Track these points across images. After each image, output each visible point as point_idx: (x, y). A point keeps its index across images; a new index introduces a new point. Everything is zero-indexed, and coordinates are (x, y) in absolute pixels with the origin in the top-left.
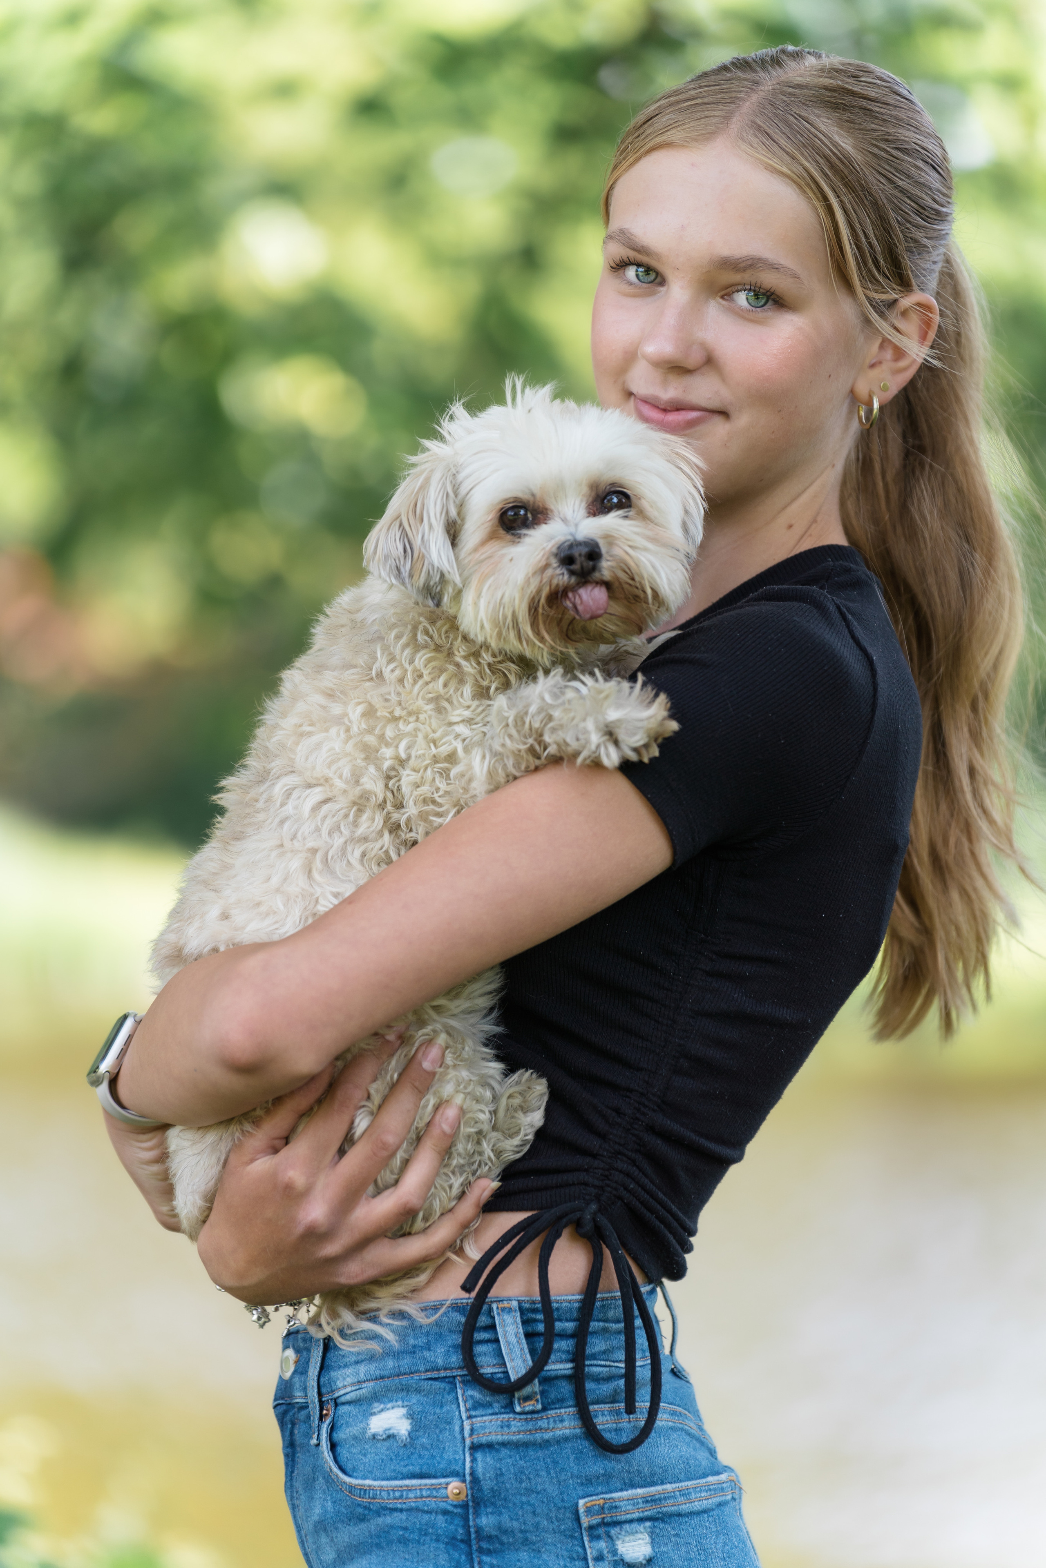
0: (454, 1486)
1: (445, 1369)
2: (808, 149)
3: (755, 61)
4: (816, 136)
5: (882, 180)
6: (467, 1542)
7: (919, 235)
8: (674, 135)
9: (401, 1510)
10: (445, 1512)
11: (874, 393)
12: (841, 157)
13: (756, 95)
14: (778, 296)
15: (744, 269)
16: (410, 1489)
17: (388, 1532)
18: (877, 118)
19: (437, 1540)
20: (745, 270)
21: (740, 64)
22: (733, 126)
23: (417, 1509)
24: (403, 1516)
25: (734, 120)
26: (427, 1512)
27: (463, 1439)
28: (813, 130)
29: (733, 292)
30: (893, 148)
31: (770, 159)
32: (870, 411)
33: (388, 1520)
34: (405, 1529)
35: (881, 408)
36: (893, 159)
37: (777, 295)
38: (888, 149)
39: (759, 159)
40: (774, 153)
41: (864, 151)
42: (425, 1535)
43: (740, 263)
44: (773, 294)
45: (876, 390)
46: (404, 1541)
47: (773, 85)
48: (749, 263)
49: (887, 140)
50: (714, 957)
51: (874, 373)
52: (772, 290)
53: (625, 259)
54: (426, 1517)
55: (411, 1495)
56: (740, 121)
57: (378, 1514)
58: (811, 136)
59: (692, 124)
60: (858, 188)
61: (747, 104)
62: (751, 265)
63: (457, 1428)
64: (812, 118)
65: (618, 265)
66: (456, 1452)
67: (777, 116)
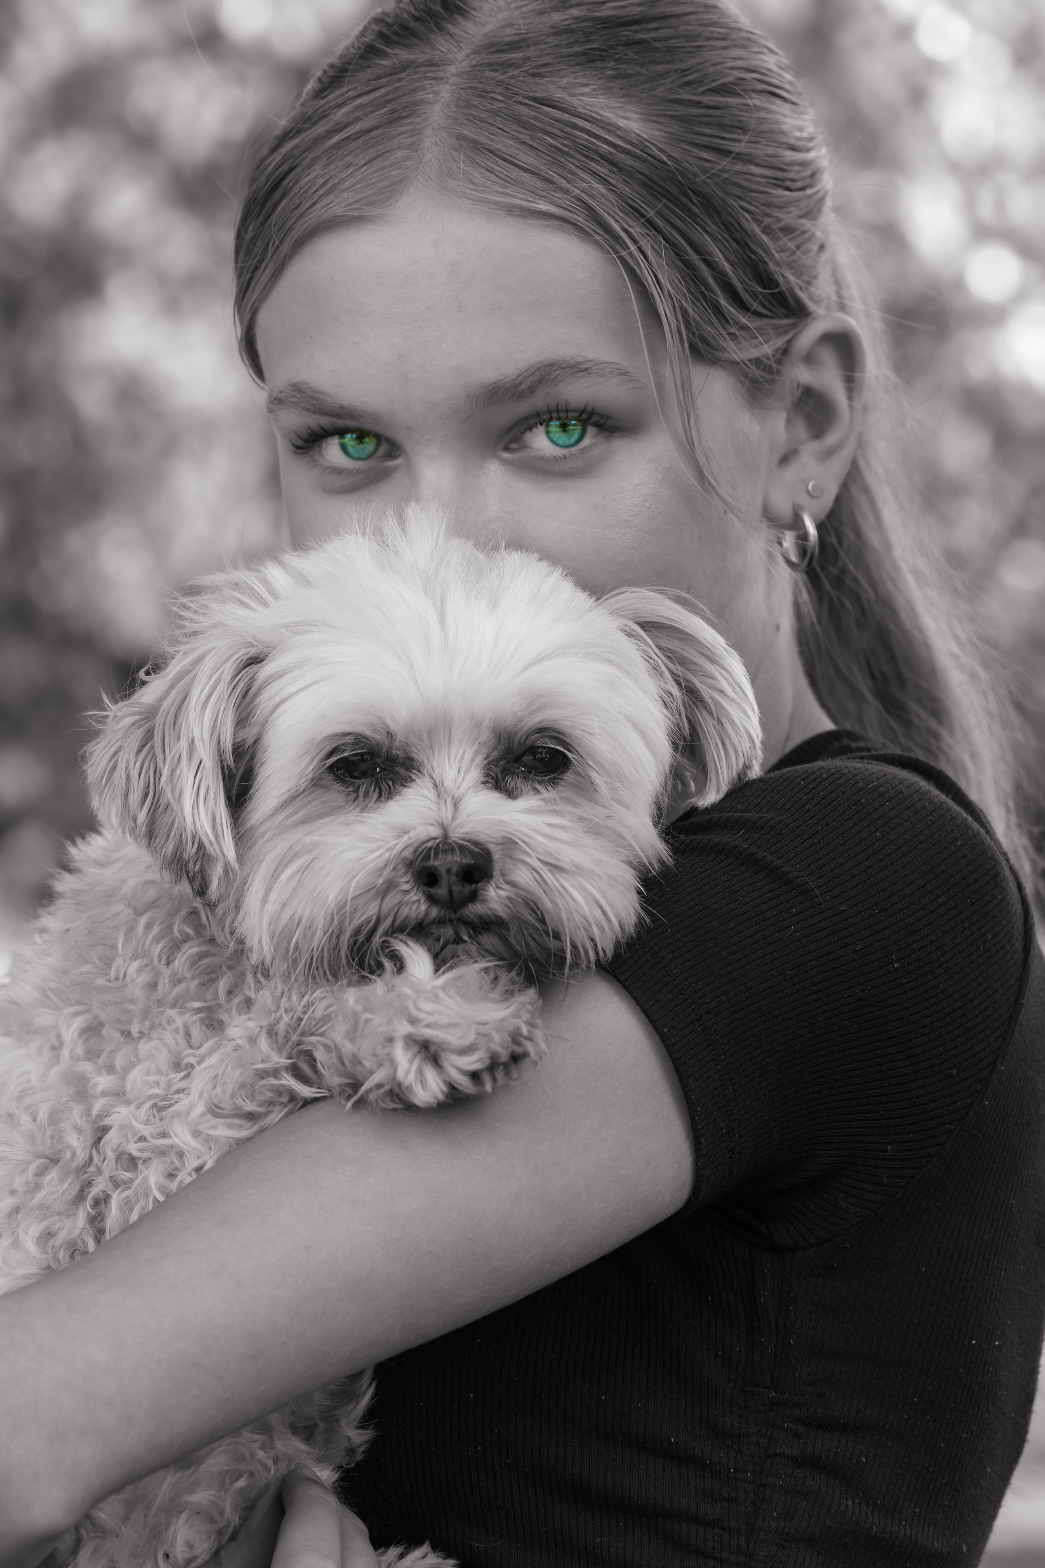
2: (571, 156)
3: (416, 18)
4: (575, 127)
5: (704, 155)
7: (788, 218)
8: (336, 205)
11: (802, 508)
12: (629, 147)
13: (448, 87)
14: (602, 416)
15: (531, 390)
18: (657, 50)
20: (533, 392)
21: (396, 33)
22: (428, 157)
25: (427, 144)
28: (566, 117)
29: (523, 433)
30: (704, 93)
31: (512, 196)
32: (803, 536)
35: (820, 527)
36: (710, 112)
37: (599, 414)
38: (698, 98)
39: (496, 203)
40: (517, 183)
41: (660, 119)
43: (520, 384)
44: (592, 413)
45: (803, 500)
47: (468, 56)
48: (536, 377)
49: (689, 83)
50: (801, 1429)
51: (790, 473)
52: (589, 408)
53: (317, 429)
56: (436, 144)
58: (567, 129)
59: (359, 175)
60: (675, 191)
61: (437, 108)
62: (540, 381)
64: (560, 95)
65: (306, 441)
67: (496, 113)
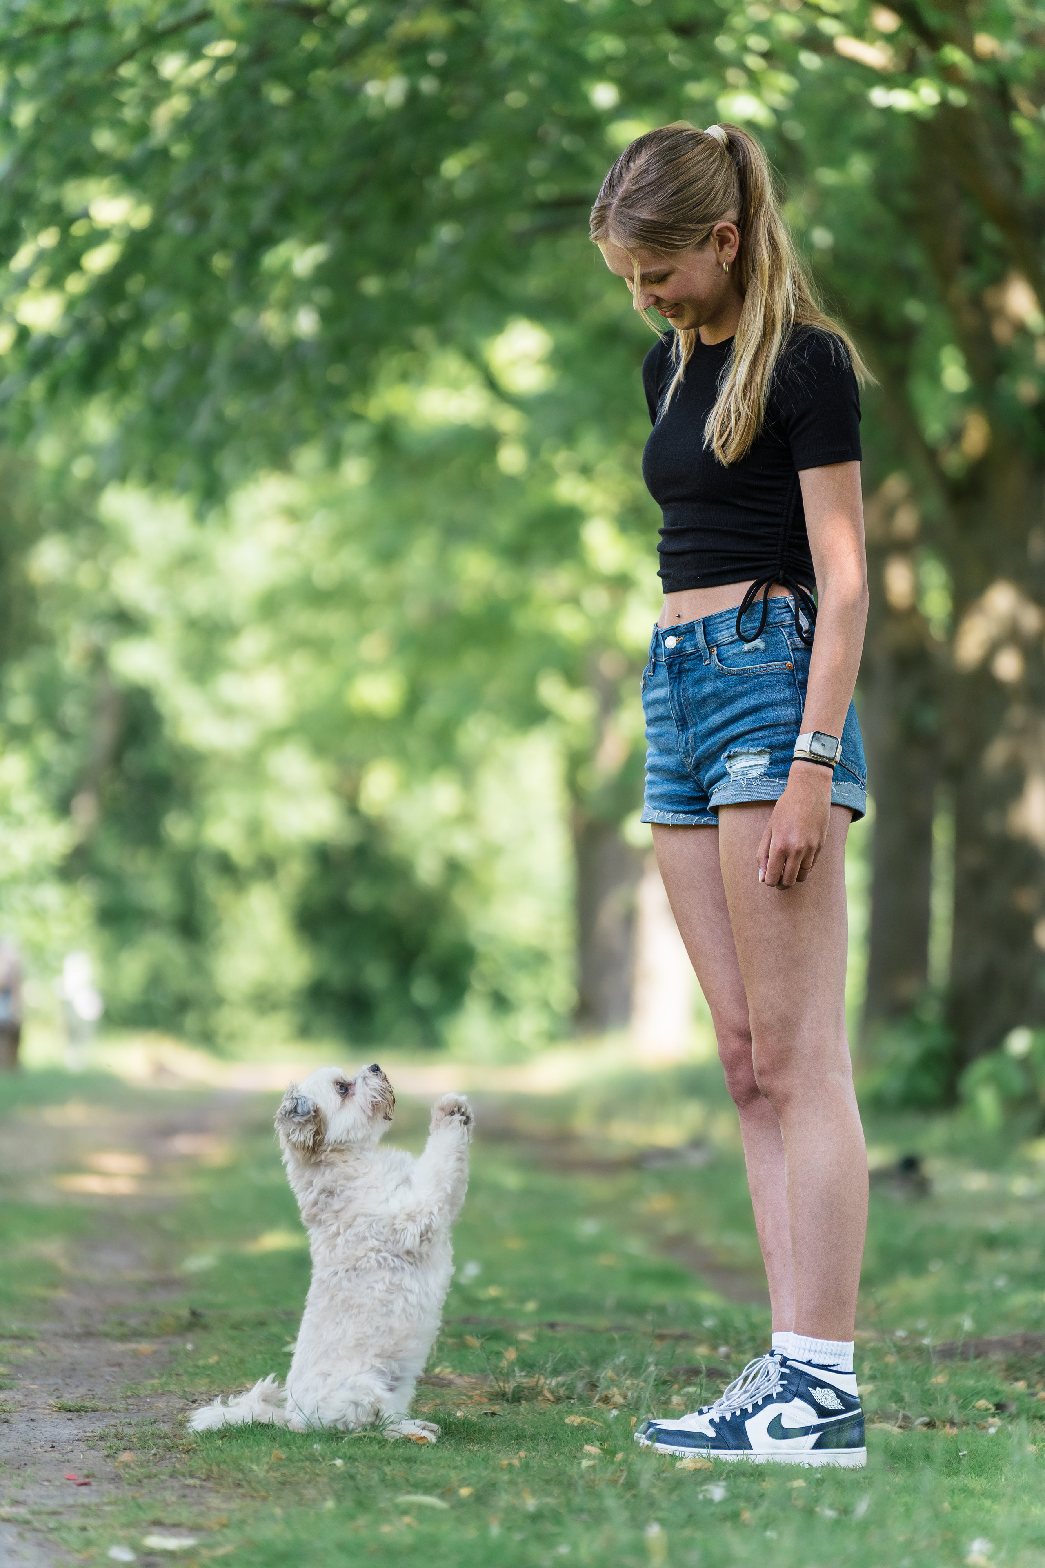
0: (789, 663)
1: (775, 624)
6: (795, 684)
9: (767, 675)
10: (786, 674)
16: (770, 666)
17: (761, 684)
19: (784, 684)
23: (775, 673)
24: (768, 677)
26: (779, 674)
27: (788, 647)
33: (761, 679)
34: (770, 681)
42: (779, 682)
46: (769, 686)
54: (778, 676)
55: (771, 668)
57: (755, 677)
63: (785, 644)
66: (786, 652)
